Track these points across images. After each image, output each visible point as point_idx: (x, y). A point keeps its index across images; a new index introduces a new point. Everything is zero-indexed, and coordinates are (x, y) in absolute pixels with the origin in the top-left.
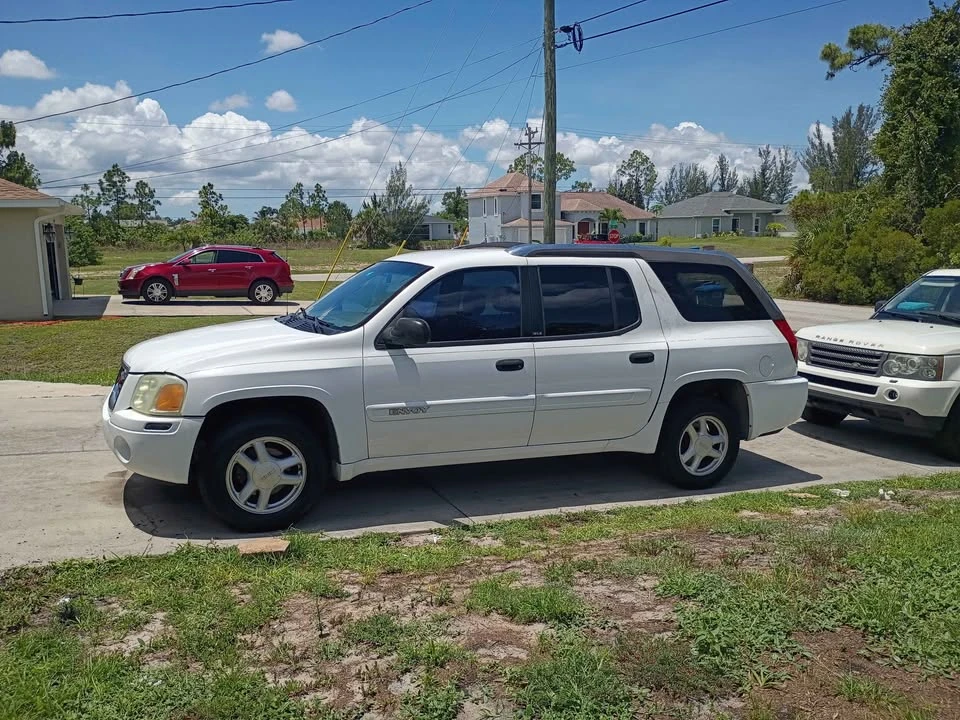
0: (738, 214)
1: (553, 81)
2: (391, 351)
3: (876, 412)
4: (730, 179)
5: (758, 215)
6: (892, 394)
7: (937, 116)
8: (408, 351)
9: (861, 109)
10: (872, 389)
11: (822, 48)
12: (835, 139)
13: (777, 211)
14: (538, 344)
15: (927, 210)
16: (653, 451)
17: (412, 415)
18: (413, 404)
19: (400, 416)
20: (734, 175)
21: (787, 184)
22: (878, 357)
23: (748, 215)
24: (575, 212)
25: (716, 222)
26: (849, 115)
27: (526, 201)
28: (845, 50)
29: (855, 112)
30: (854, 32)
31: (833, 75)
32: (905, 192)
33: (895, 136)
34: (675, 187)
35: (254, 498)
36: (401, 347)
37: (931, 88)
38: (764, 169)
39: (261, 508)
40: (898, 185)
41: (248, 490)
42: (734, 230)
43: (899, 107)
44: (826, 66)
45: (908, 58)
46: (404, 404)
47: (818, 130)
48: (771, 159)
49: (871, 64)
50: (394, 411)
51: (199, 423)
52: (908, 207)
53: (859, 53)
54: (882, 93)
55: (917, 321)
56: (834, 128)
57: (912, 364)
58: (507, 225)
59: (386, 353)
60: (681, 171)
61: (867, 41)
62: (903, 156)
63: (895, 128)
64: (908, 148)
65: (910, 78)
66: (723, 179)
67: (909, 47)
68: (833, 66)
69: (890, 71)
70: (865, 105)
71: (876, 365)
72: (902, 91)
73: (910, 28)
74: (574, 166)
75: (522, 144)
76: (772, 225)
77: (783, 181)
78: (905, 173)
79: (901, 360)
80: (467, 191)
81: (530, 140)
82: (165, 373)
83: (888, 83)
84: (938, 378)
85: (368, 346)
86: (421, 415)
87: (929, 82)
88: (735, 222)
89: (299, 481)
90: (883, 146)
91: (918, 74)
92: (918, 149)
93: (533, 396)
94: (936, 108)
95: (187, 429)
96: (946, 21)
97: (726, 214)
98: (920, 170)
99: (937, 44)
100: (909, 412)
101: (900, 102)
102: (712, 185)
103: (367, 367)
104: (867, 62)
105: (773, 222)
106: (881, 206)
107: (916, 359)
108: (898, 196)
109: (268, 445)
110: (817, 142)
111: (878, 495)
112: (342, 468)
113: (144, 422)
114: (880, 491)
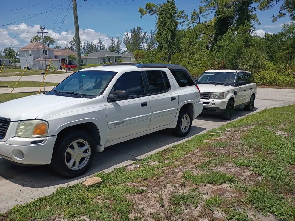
0: (110, 57)
1: (76, 10)
2: (112, 102)
3: (208, 109)
4: (102, 46)
5: (116, 57)
6: (213, 104)
7: (171, 30)
8: (117, 102)
9: (138, 27)
10: (208, 103)
11: (139, 9)
12: (131, 36)
13: (121, 56)
14: (150, 97)
15: (172, 56)
16: (176, 127)
17: (121, 125)
18: (121, 121)
19: (118, 126)
20: (104, 45)
21: (119, 48)
22: (208, 94)
23: (113, 57)
24: (59, 56)
25: (104, 59)
26: (134, 30)
27: (42, 52)
28: (145, 10)
29: (136, 28)
30: (147, 5)
31: (142, 17)
32: (165, 51)
33: (161, 35)
34: (86, 48)
35: (74, 165)
36: (115, 101)
37: (169, 22)
38: (112, 44)
39: (76, 168)
40: (163, 49)
41: (72, 162)
42: (109, 62)
43: (161, 27)
44: (140, 14)
45: (162, 13)
46: (118, 121)
47: (127, 33)
48: (114, 41)
49: (151, 15)
50: (116, 124)
51: (55, 138)
52: (166, 55)
53: (148, 11)
54: (156, 23)
55: (209, 84)
56: (131, 32)
57: (217, 96)
58: (35, 60)
59: (111, 103)
60: (87, 44)
61: (150, 8)
62: (164, 41)
63: (160, 33)
64: (165, 39)
65: (163, 19)
66: (100, 46)
67: (162, 11)
68: (142, 14)
69: (158, 17)
70: (139, 26)
71: (208, 96)
72: (161, 22)
73: (162, 5)
74: (55, 41)
75: (39, 32)
76: (120, 60)
77: (118, 47)
78: (164, 45)
79: (213, 94)
80: (13, 48)
81: (42, 31)
82: (35, 119)
83: (157, 20)
84: (223, 99)
85: (106, 101)
86: (123, 124)
87: (168, 20)
88: (109, 59)
89: (88, 154)
90: (158, 38)
91: (165, 18)
92: (167, 39)
93: (150, 114)
94: (170, 28)
95: (50, 141)
96: (171, 4)
97: (107, 57)
98: (168, 45)
99: (169, 10)
100: (218, 108)
101: (161, 26)
102: (97, 48)
103: (107, 109)
104: (150, 14)
105: (120, 59)
106: (159, 55)
107: (218, 94)
108: (163, 52)
109: (77, 143)
110: (127, 36)
111: (227, 131)
112: (102, 147)
113: (30, 141)
114: (227, 129)
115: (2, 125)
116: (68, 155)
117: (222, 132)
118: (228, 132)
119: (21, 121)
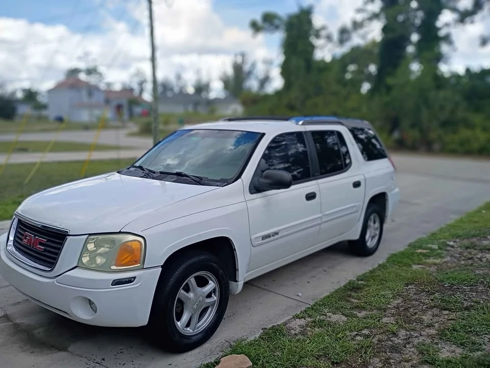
16: (358, 238)
17: (272, 238)
19: (267, 240)
36: (262, 191)
39: (191, 331)
50: (265, 237)
51: (159, 271)
59: (256, 196)
82: (120, 233)
85: (247, 192)
89: (214, 302)
93: (321, 215)
109: (197, 278)
111: (449, 245)
112: (239, 285)
113: (110, 280)
114: (448, 243)
115: (48, 241)
116: (179, 305)
117: (440, 249)
118: (451, 248)
119: (90, 235)
